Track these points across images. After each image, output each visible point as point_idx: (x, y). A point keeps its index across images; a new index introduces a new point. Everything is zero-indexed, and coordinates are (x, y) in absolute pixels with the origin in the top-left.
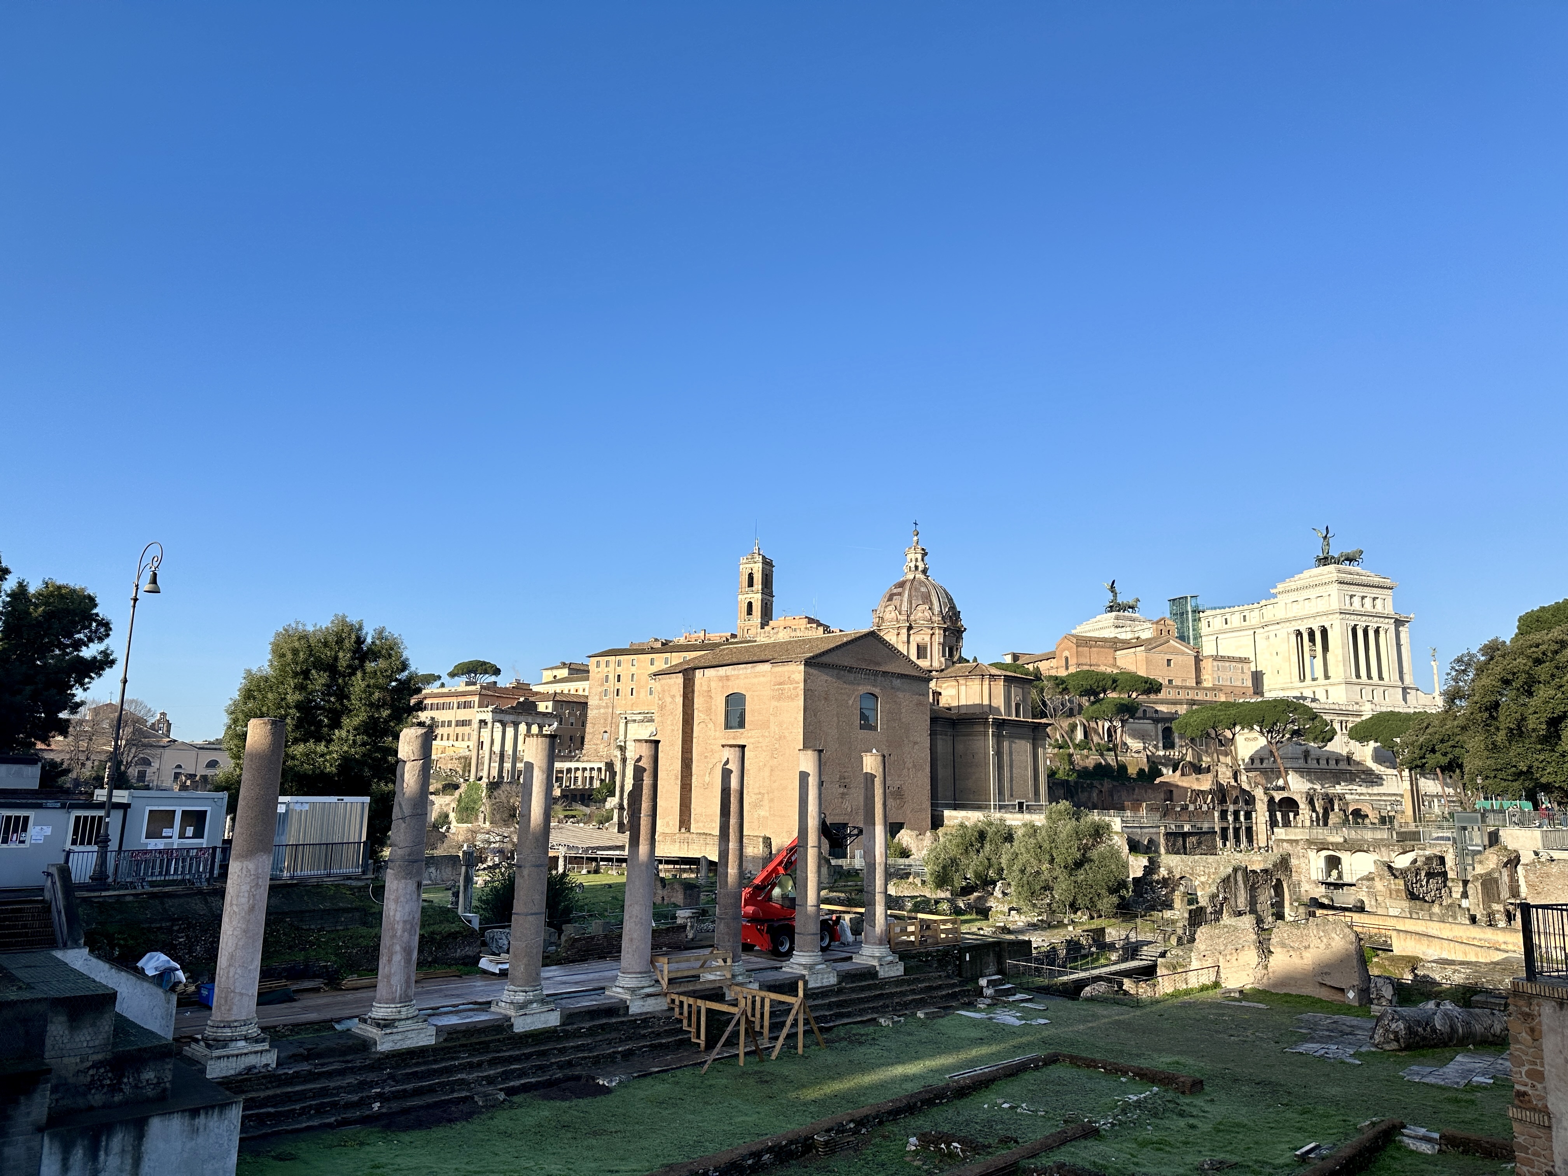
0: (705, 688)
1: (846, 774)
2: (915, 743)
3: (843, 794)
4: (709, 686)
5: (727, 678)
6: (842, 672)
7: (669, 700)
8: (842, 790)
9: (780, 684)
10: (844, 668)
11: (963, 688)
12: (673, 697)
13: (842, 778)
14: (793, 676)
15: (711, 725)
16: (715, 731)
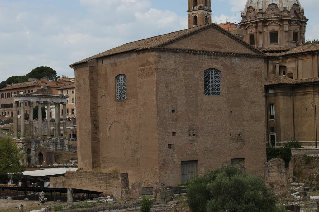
0: (104, 72)
1: (195, 127)
2: (253, 102)
3: (193, 141)
4: (106, 71)
5: (115, 64)
6: (188, 55)
7: (82, 82)
8: (191, 138)
9: (142, 66)
10: (189, 52)
11: (300, 62)
12: (84, 80)
13: (191, 129)
14: (149, 60)
15: (108, 97)
16: (111, 101)
